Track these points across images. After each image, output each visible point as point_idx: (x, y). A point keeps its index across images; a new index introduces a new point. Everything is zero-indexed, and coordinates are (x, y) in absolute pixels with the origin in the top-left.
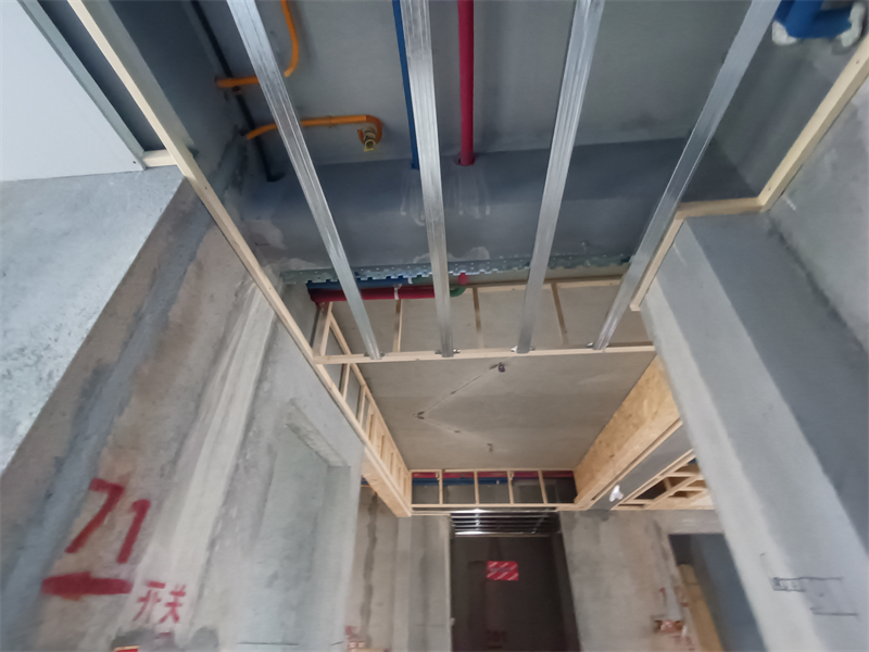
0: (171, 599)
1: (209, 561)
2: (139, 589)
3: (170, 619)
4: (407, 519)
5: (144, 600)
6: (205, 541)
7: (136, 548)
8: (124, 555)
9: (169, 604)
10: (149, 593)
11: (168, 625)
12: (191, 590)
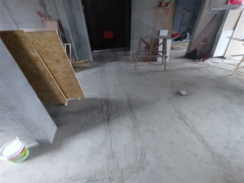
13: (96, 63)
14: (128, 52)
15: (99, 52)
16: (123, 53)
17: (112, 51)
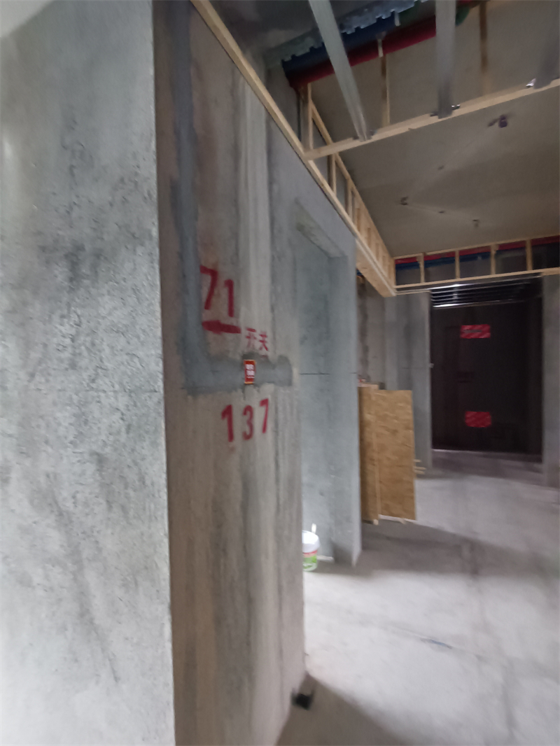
0: (261, 338)
1: (274, 319)
2: (244, 332)
3: (264, 349)
4: (392, 298)
5: (248, 337)
6: (268, 307)
7: (235, 309)
8: (231, 312)
9: (261, 341)
10: (250, 334)
11: (264, 352)
12: (269, 334)
13: (439, 472)
14: (536, 465)
15: (446, 453)
16: (519, 464)
17: (485, 456)
